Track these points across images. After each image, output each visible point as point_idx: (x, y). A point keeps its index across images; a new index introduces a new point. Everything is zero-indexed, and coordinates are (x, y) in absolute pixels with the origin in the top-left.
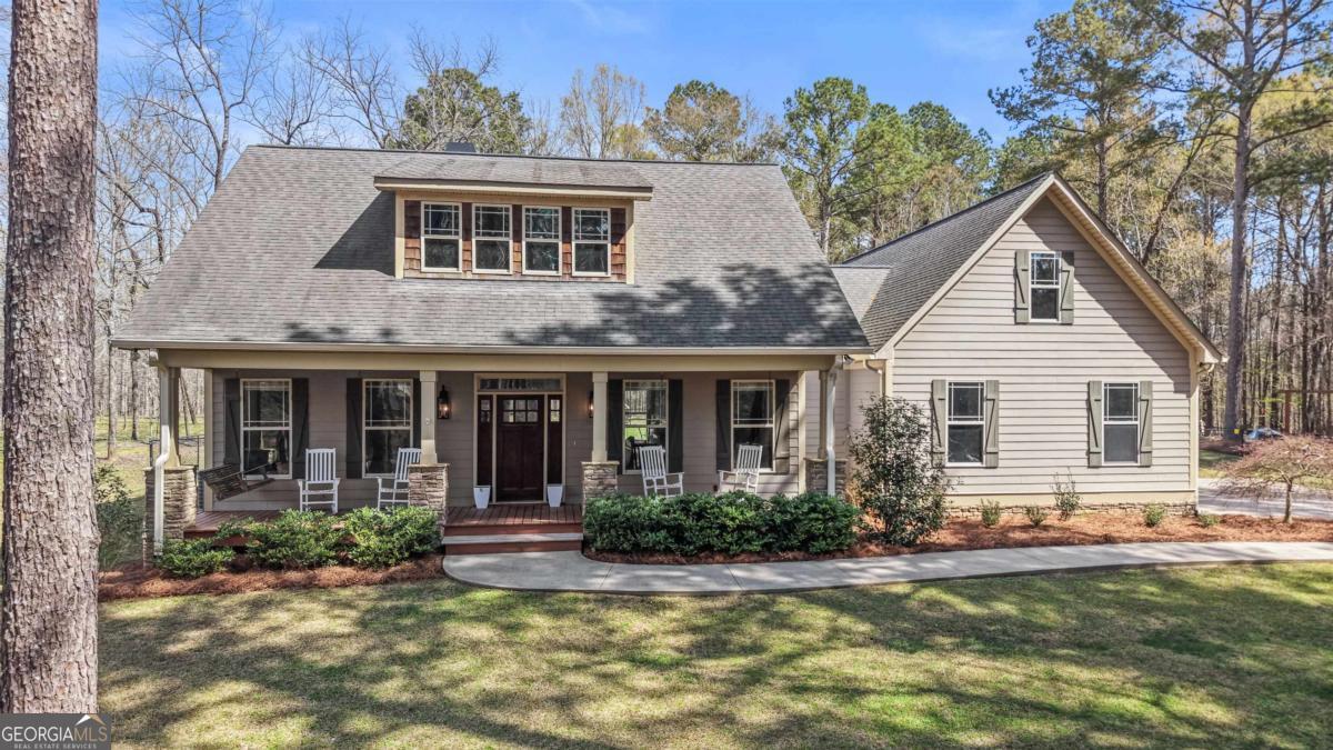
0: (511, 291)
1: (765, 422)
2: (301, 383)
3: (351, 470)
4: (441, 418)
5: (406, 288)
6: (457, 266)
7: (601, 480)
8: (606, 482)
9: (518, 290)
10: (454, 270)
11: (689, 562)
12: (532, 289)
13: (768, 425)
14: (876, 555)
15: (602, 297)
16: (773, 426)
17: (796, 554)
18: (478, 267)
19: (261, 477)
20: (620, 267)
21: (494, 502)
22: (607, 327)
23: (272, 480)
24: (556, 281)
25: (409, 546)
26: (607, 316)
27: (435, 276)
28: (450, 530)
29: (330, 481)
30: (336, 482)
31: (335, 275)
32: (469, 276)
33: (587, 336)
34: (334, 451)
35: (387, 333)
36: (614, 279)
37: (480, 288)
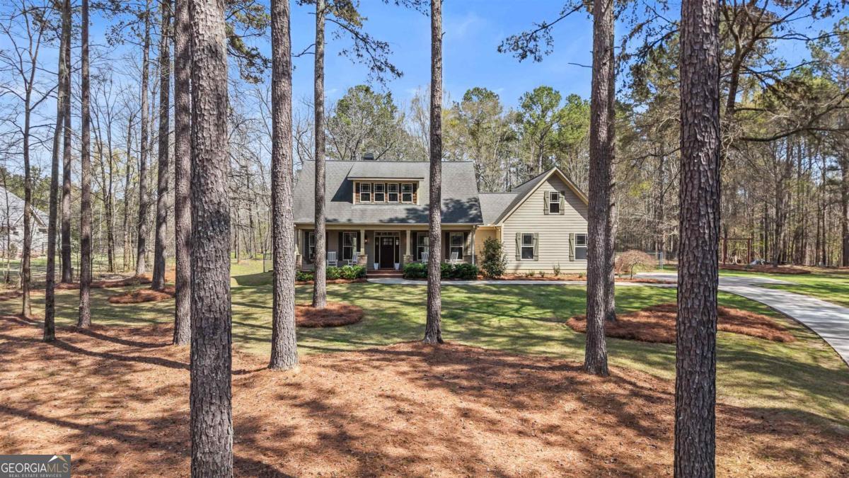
0: (384, 208)
1: (460, 245)
3: (340, 258)
4: (366, 243)
5: (356, 207)
7: (408, 260)
8: (410, 260)
9: (386, 207)
10: (369, 202)
12: (390, 207)
15: (408, 210)
16: (462, 246)
17: (458, 278)
18: (375, 201)
20: (415, 200)
21: (380, 266)
22: (408, 218)
24: (397, 204)
25: (358, 275)
26: (408, 215)
27: (364, 203)
28: (368, 272)
31: (337, 203)
32: (373, 203)
33: (403, 220)
34: (335, 253)
35: (349, 220)
36: (413, 204)
37: (376, 207)
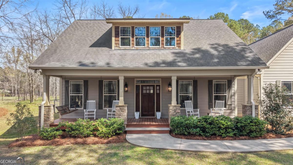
0: (146, 52)
1: (224, 93)
2: (86, 82)
3: (100, 107)
4: (125, 92)
5: (115, 52)
6: (130, 45)
7: (175, 111)
8: (177, 111)
9: (148, 52)
10: (129, 47)
11: (208, 139)
12: (152, 52)
13: (225, 94)
14: (273, 138)
15: (173, 53)
16: (227, 94)
17: (245, 137)
18: (136, 46)
19: (74, 109)
20: (179, 44)
21: (141, 117)
22: (176, 61)
23: (78, 110)
24: (159, 49)
25: (115, 131)
26: (175, 58)
27: (124, 49)
28: (128, 126)
29: (93, 110)
30: (95, 110)
31: (95, 49)
32: (133, 48)
33: (170, 64)
34: (95, 101)
36: (177, 48)
37: (137, 52)
